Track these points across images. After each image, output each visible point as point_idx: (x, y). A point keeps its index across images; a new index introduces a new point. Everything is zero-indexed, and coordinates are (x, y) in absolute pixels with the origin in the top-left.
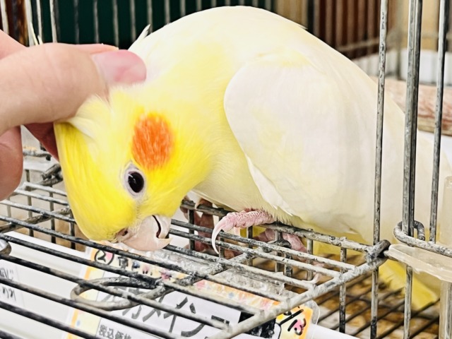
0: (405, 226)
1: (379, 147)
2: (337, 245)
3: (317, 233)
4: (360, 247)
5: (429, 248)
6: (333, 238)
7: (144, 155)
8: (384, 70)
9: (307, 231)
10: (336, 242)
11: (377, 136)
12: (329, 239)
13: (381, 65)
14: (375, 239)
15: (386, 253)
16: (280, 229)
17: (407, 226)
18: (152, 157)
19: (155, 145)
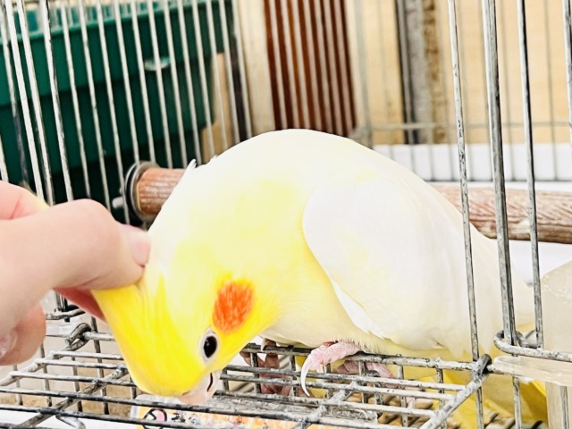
0: (508, 336)
1: (469, 258)
2: (434, 367)
3: (408, 358)
4: (459, 365)
5: (540, 355)
6: (428, 360)
7: (223, 320)
8: (466, 178)
9: (396, 357)
10: (431, 364)
11: (466, 246)
12: (423, 362)
13: (463, 173)
14: (474, 355)
15: (489, 367)
16: (364, 358)
17: (510, 336)
18: (230, 323)
19: (236, 310)
